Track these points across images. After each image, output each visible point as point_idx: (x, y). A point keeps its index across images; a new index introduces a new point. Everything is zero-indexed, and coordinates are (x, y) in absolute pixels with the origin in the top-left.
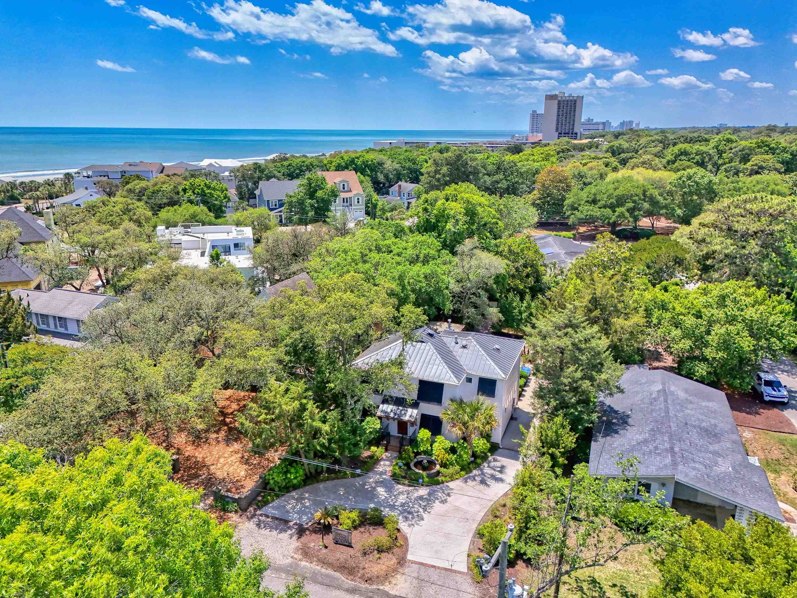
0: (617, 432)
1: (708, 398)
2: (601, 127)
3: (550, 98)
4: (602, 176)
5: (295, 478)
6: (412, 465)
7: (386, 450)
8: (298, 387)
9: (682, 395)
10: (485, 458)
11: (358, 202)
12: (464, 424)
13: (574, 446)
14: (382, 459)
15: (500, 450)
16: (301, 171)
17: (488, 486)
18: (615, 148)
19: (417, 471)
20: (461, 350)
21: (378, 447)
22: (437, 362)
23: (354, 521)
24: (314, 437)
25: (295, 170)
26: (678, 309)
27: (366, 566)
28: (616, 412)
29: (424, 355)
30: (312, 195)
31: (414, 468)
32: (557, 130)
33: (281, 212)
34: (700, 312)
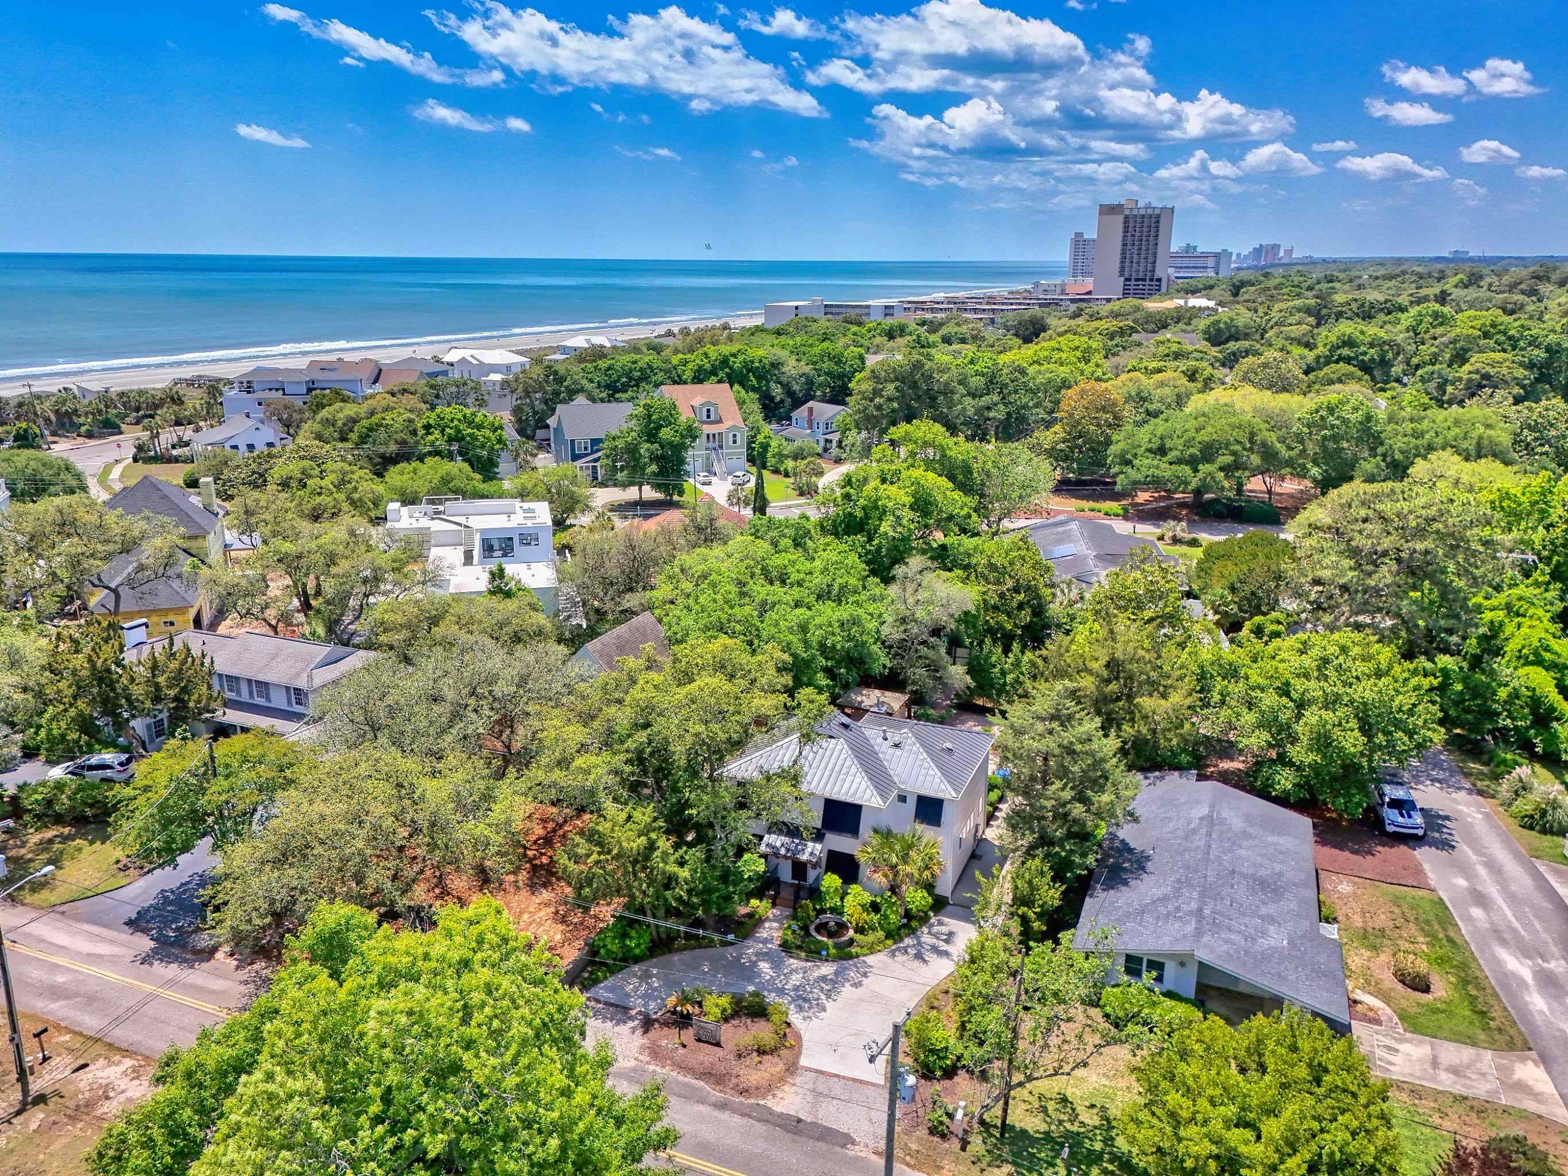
0: (1126, 883)
1: (1279, 829)
2: (1211, 262)
3: (1109, 210)
4: (1180, 401)
5: (638, 946)
6: (812, 928)
7: (774, 905)
8: (644, 814)
9: (1237, 823)
10: (924, 920)
11: (735, 442)
12: (893, 867)
13: (1057, 903)
14: (767, 919)
15: (949, 908)
16: (631, 379)
17: (925, 962)
18: (1222, 326)
19: (820, 938)
20: (891, 751)
21: (761, 900)
22: (853, 770)
23: (725, 1010)
24: (667, 887)
25: (619, 377)
26: (1255, 679)
27: (741, 1073)
28: (1131, 851)
29: (832, 761)
30: (651, 434)
31: (814, 934)
32: (1122, 273)
33: (596, 460)
34: (1287, 684)
